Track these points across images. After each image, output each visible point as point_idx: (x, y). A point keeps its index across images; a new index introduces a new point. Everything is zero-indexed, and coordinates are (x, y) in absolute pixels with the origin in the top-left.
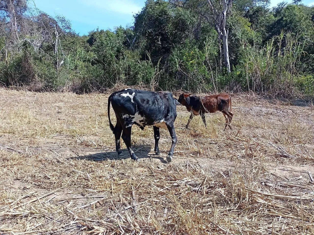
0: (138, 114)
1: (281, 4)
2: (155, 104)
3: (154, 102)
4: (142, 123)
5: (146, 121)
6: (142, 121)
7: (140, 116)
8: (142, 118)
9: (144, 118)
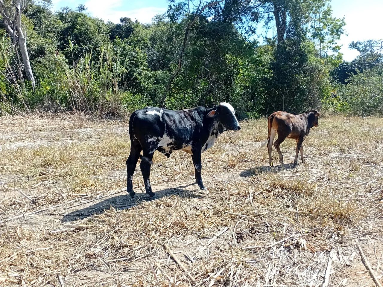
0: (166, 135)
1: (65, 8)
2: (182, 123)
3: (180, 121)
4: (170, 146)
5: (175, 143)
6: (171, 144)
7: (168, 137)
8: (171, 141)
9: (173, 139)
